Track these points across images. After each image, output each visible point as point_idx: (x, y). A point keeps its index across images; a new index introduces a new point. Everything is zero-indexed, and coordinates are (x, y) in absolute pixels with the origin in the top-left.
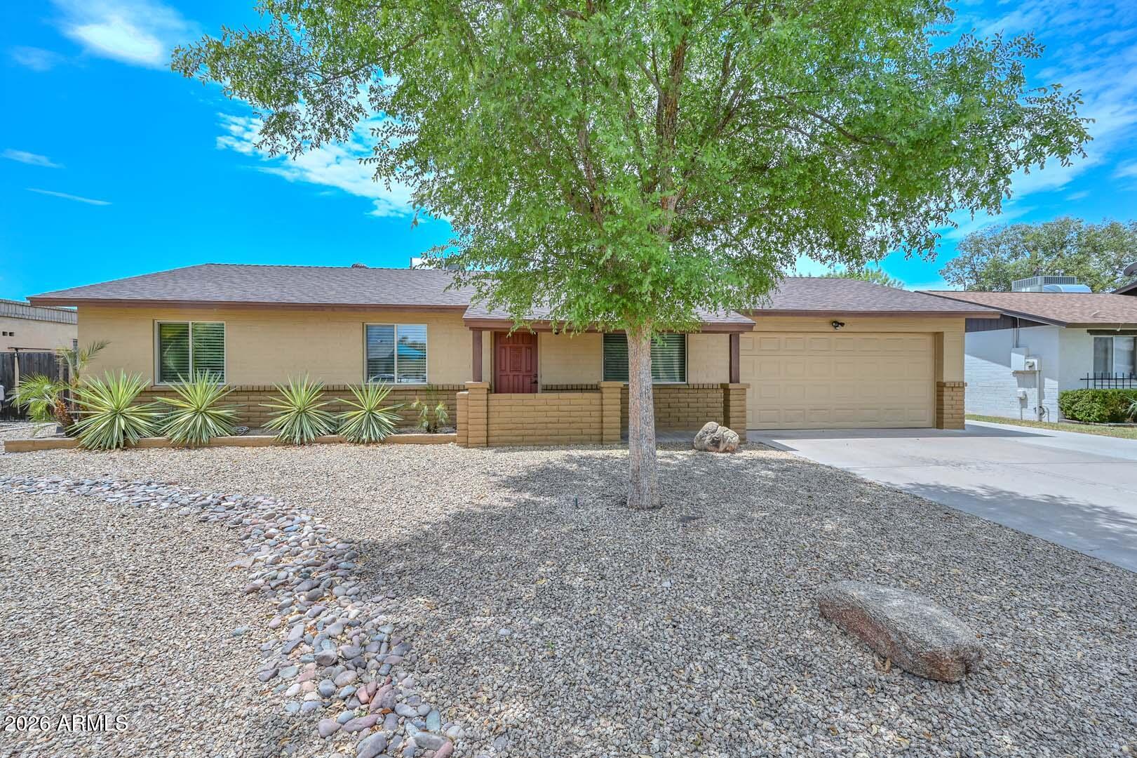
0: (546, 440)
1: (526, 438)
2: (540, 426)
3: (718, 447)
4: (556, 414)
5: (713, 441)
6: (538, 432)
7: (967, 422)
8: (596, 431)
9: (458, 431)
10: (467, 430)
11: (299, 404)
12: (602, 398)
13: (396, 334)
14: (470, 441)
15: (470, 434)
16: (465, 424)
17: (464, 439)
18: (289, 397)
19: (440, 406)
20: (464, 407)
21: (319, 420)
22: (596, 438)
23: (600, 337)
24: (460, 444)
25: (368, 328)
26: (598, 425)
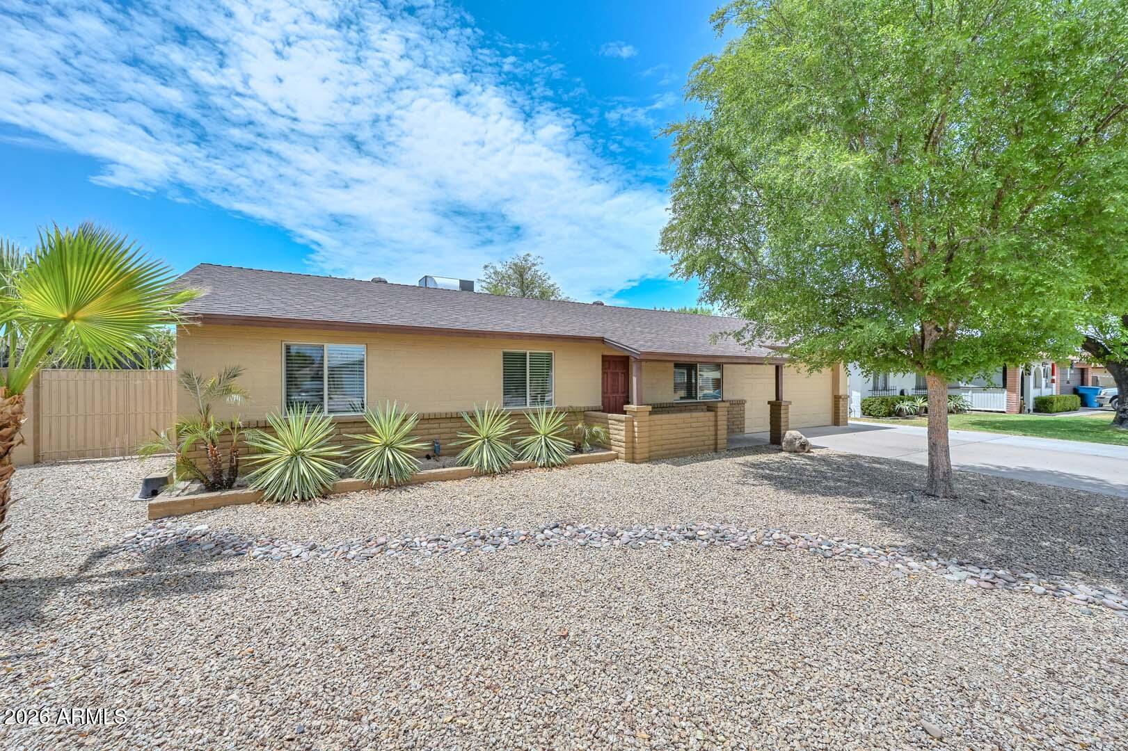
0: (684, 452)
1: (672, 451)
2: (680, 440)
3: (804, 449)
4: (690, 430)
5: (801, 445)
6: (679, 446)
7: (849, 422)
8: (713, 442)
9: (623, 450)
10: (633, 448)
11: (483, 433)
12: (716, 416)
13: (528, 360)
14: (638, 457)
15: (638, 451)
16: (631, 443)
17: (630, 456)
18: (474, 426)
19: (596, 428)
20: (630, 428)
21: (502, 447)
22: (712, 447)
23: (672, 365)
24: (627, 460)
25: (505, 354)
26: (713, 438)
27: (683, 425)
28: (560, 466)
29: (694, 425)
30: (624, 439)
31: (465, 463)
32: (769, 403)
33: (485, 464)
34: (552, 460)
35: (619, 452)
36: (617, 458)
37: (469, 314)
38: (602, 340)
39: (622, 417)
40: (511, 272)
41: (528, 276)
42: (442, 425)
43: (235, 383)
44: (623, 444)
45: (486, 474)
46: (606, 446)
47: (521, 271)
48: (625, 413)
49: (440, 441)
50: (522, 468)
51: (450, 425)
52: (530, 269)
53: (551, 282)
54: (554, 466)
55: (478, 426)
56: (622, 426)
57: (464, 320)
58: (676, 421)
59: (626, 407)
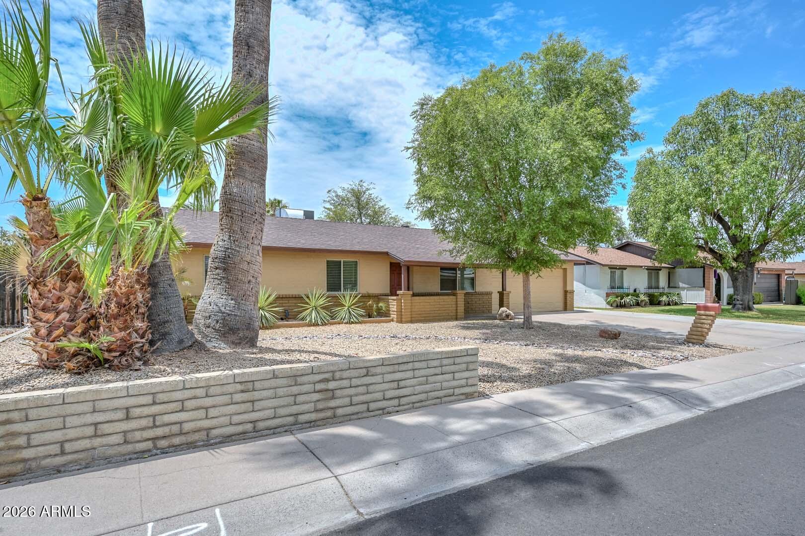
0: (435, 319)
1: (427, 318)
4: (439, 306)
5: (506, 315)
6: (431, 315)
8: (455, 314)
9: (395, 316)
10: (401, 315)
11: (313, 304)
12: (457, 299)
13: (342, 265)
14: (403, 319)
15: (403, 317)
16: (400, 312)
17: (400, 319)
18: (308, 301)
19: (381, 304)
20: (399, 304)
21: (323, 313)
22: (455, 317)
23: (439, 268)
24: (397, 322)
25: (328, 262)
26: (455, 311)
27: (434, 303)
28: (356, 323)
29: (441, 303)
30: (396, 310)
31: (303, 319)
32: (498, 292)
33: (313, 321)
34: (352, 320)
35: (394, 317)
36: (393, 321)
37: (307, 237)
38: (387, 253)
39: (395, 298)
40: (349, 195)
41: (364, 199)
42: (290, 302)
43: (185, 275)
44: (395, 313)
45: (314, 325)
46: (387, 314)
47: (357, 195)
48: (398, 295)
49: (289, 311)
50: (335, 323)
51: (294, 301)
52: (365, 193)
53: (381, 204)
54: (352, 323)
55: (310, 300)
56: (395, 303)
57: (303, 242)
58: (429, 301)
59: (398, 292)
